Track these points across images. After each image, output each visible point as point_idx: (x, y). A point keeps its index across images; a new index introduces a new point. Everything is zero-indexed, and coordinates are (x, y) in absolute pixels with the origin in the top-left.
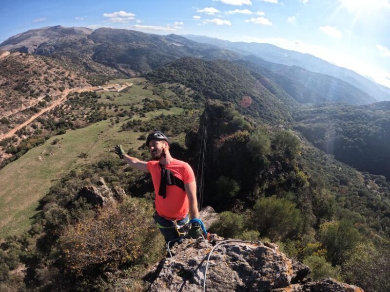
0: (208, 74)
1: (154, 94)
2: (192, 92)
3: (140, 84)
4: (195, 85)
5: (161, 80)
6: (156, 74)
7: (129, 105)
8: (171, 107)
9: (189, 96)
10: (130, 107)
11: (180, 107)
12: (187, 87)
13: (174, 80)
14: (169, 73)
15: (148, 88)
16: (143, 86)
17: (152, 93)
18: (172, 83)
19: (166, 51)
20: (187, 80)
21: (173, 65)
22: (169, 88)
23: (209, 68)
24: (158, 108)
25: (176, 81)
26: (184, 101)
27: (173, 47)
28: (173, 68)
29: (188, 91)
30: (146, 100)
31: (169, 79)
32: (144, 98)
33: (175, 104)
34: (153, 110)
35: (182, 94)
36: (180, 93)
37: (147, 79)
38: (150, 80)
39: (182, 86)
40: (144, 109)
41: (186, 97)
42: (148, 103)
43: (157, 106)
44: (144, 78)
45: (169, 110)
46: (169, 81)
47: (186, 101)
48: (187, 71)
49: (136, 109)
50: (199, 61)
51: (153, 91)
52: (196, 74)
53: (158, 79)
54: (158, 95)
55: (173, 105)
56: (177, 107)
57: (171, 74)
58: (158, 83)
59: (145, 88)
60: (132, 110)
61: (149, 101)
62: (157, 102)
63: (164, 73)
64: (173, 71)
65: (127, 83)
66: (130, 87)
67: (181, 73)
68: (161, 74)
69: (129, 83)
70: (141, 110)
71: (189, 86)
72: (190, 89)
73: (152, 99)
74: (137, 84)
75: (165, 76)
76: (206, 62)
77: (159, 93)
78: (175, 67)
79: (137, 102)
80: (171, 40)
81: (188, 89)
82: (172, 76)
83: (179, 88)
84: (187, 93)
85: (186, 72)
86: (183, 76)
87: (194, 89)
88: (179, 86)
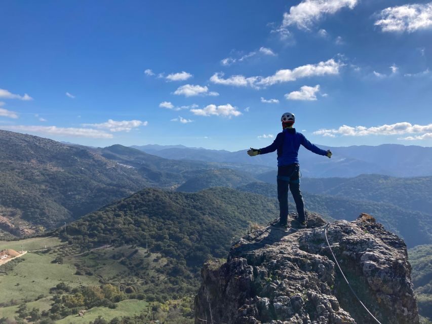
0: (193, 219)
1: (78, 273)
2: (164, 261)
3: (45, 252)
4: (169, 246)
5: (96, 240)
6: (84, 229)
7: (13, 303)
8: (118, 299)
9: (158, 271)
10: (15, 308)
11: (140, 298)
12: (153, 251)
13: (124, 238)
14: (113, 225)
15: (64, 259)
16: (54, 256)
17: (75, 271)
18: (121, 245)
19: (105, 179)
20: (152, 237)
21: (122, 207)
22: (114, 257)
23: (194, 207)
24: (89, 306)
25: (128, 242)
26: (147, 283)
27: (119, 170)
28: (121, 213)
29: (156, 260)
30: (60, 288)
31: (113, 238)
32: (54, 284)
33: (129, 291)
34: (74, 312)
35: (143, 268)
36: (137, 265)
37: (64, 239)
38: (70, 243)
39: (142, 251)
40: (53, 310)
41: (152, 273)
42: (65, 294)
43: (85, 301)
44: (57, 238)
45: (114, 307)
46: (113, 241)
47: (153, 282)
48: (150, 217)
49: (31, 314)
50: (171, 195)
51: (76, 265)
52: (168, 222)
53: (88, 239)
54: (89, 274)
55: (123, 294)
56: (132, 297)
57: (116, 226)
58: (89, 248)
59: (58, 261)
60: (22, 316)
61: (67, 290)
62: (85, 292)
63: (103, 226)
64: (121, 220)
65: (12, 251)
66: (19, 260)
67: (138, 224)
68: (95, 228)
69: (18, 250)
70: (45, 314)
71: (157, 249)
72: (159, 255)
73: (73, 286)
74: (37, 253)
75: (105, 230)
76: (187, 197)
77: (91, 270)
78: (125, 212)
79: (38, 295)
80: (113, 158)
81: (154, 256)
82: (119, 231)
83: (135, 256)
84: (153, 264)
85: (148, 220)
86: (143, 230)
87: (166, 254)
88: (136, 251)
